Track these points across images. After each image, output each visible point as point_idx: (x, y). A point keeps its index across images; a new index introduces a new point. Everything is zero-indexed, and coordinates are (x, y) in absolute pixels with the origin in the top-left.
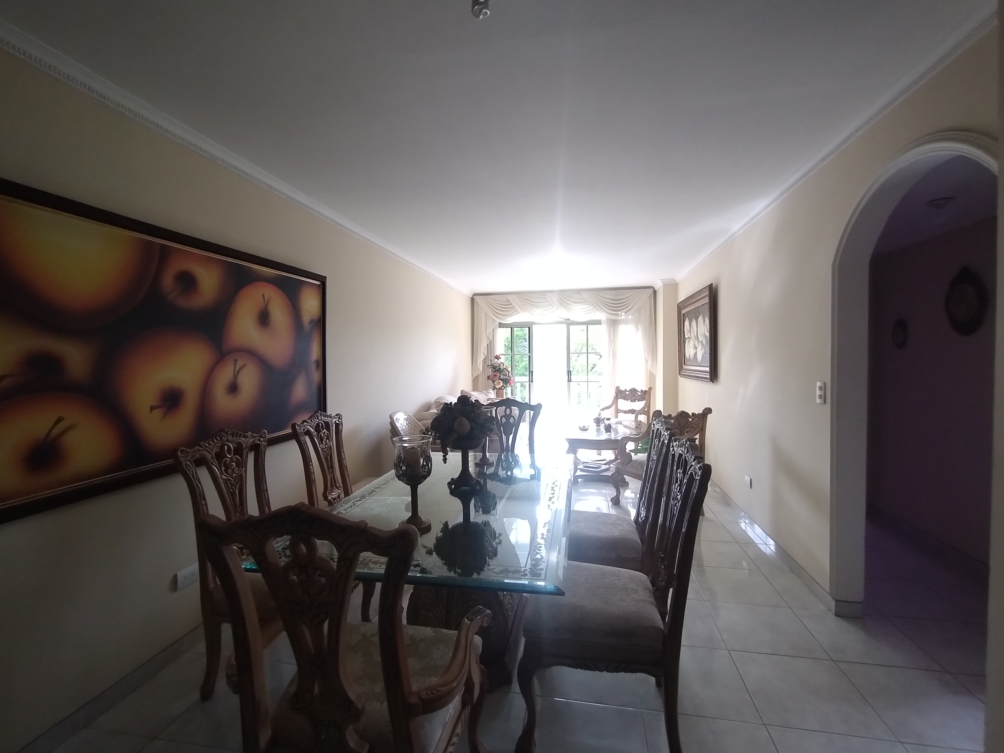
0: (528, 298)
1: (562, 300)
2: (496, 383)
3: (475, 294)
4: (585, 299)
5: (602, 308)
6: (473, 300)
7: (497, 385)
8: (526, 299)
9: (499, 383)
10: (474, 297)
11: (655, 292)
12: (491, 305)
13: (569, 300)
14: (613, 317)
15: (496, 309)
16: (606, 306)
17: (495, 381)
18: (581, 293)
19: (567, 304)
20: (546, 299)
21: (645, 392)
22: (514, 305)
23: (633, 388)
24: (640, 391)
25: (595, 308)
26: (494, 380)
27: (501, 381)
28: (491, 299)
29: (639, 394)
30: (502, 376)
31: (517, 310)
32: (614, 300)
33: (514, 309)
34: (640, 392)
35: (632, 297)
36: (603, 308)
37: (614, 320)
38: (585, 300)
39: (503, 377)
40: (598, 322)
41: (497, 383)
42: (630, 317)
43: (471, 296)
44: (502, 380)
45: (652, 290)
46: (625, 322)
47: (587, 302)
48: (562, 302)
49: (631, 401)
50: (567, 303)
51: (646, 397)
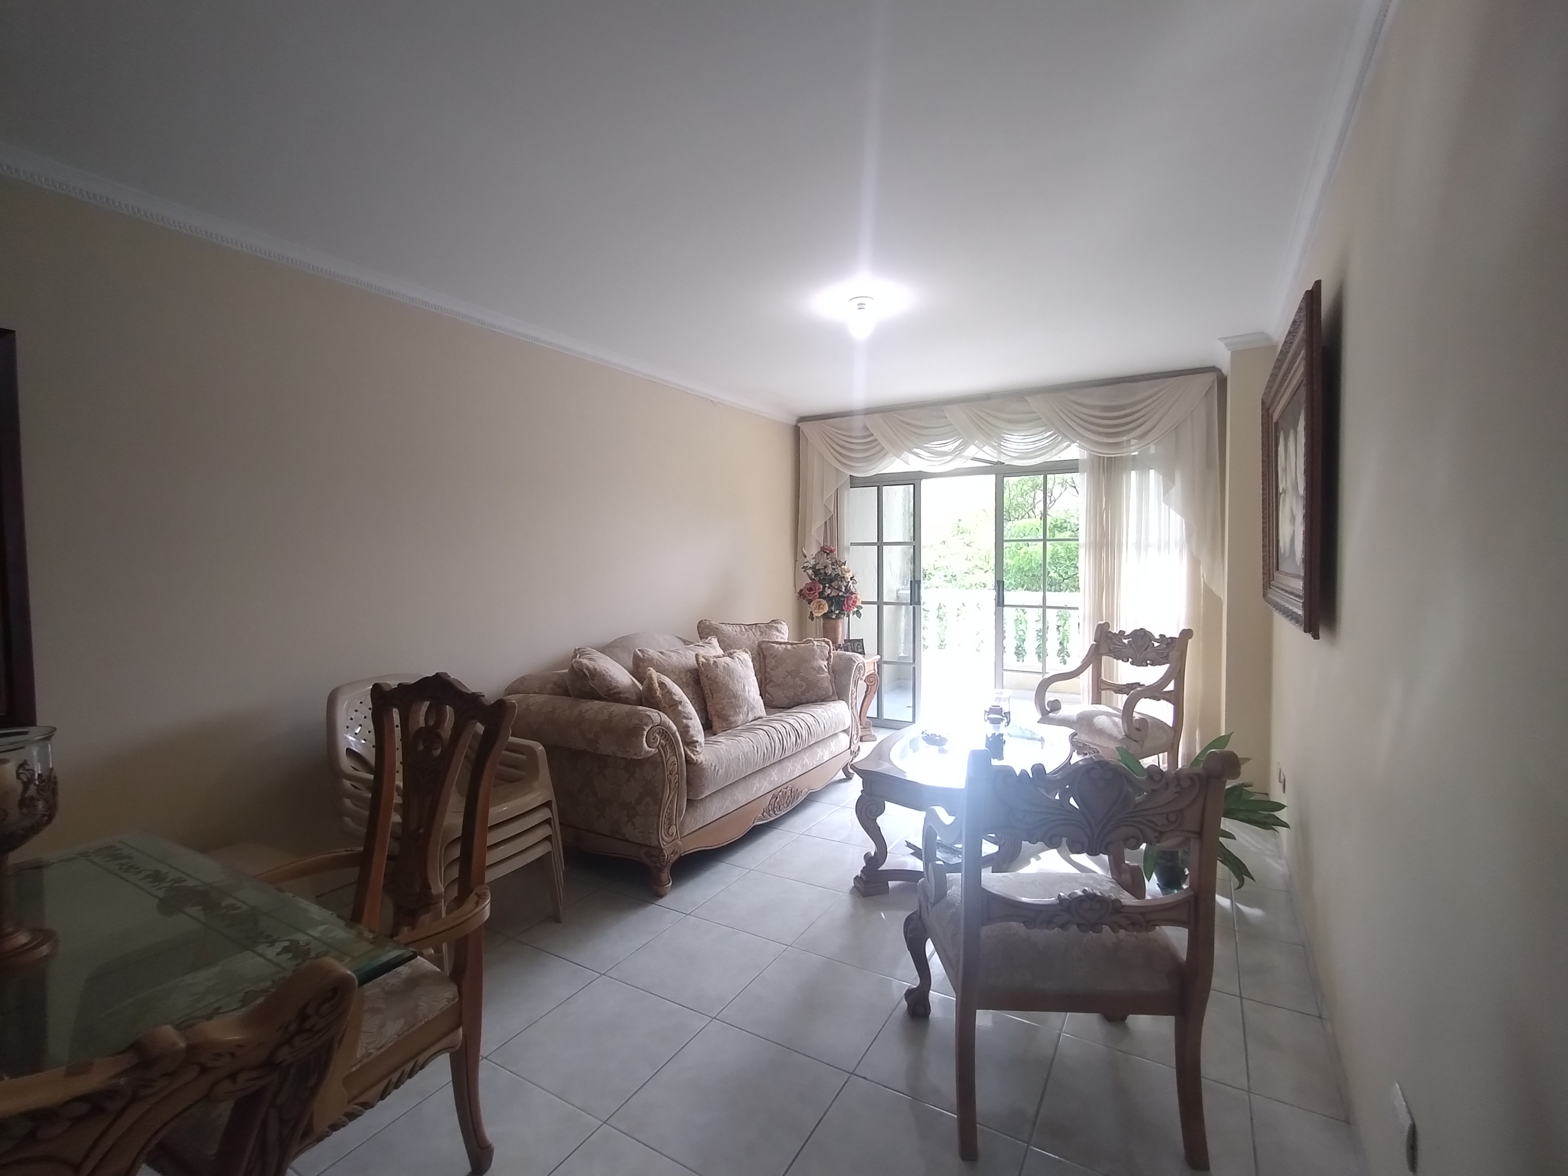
0: (905, 419)
1: (980, 419)
2: (813, 605)
3: (803, 419)
4: (1035, 413)
5: (1078, 433)
6: (797, 432)
7: (816, 611)
8: (902, 421)
9: (819, 607)
10: (799, 425)
11: (1223, 382)
12: (832, 439)
13: (996, 418)
14: (1106, 453)
15: (841, 447)
16: (1082, 423)
17: (811, 601)
18: (1026, 398)
19: (991, 427)
20: (947, 418)
21: (1169, 641)
22: (877, 435)
23: (1142, 629)
24: (1157, 637)
25: (1061, 432)
26: (809, 598)
27: (824, 602)
28: (830, 426)
29: (1156, 644)
30: (829, 591)
31: (884, 448)
32: (1107, 409)
33: (877, 445)
34: (1157, 641)
35: (1157, 399)
36: (1081, 431)
37: (1107, 457)
38: (1034, 415)
39: (831, 593)
40: (1070, 467)
41: (815, 606)
42: (1152, 450)
43: (794, 423)
44: (829, 598)
45: (1211, 377)
46: (1141, 464)
47: (1041, 418)
48: (980, 424)
49: (1132, 663)
50: (993, 425)
51: (1174, 654)
